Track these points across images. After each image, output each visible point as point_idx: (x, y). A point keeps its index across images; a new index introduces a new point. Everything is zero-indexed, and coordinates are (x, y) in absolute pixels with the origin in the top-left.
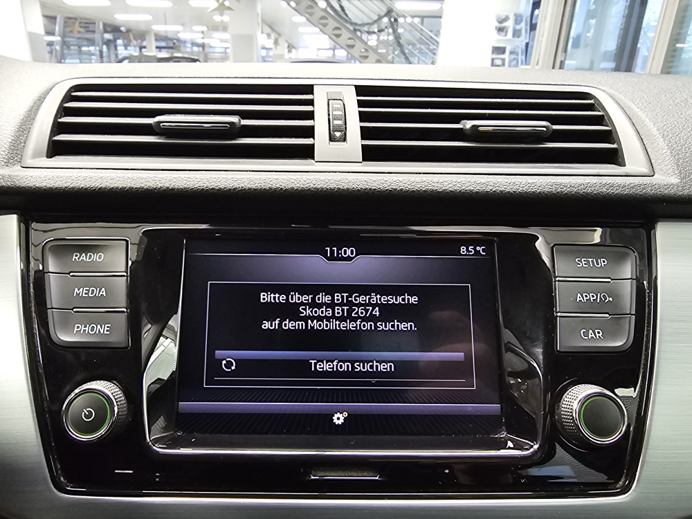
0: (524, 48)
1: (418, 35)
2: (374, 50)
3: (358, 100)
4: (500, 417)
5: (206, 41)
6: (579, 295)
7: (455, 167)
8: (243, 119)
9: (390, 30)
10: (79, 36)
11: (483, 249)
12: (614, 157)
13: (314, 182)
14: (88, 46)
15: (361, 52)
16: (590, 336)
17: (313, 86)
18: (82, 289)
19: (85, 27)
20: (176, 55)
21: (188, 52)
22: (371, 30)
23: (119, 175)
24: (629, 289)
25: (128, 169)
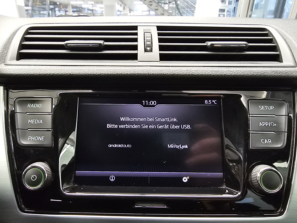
0: (233, 9)
1: (186, 4)
2: (167, 11)
3: (158, 33)
4: (223, 179)
5: (94, 8)
6: (260, 123)
7: (203, 63)
8: (105, 42)
9: (174, 2)
10: (39, 6)
11: (215, 101)
12: (277, 58)
13: (137, 71)
14: (43, 11)
15: (161, 12)
16: (265, 142)
17: (137, 26)
18: (31, 120)
19: (42, 3)
20: (81, 14)
21: (86, 13)
22: (165, 2)
23: (48, 68)
24: (284, 120)
25: (52, 65)
